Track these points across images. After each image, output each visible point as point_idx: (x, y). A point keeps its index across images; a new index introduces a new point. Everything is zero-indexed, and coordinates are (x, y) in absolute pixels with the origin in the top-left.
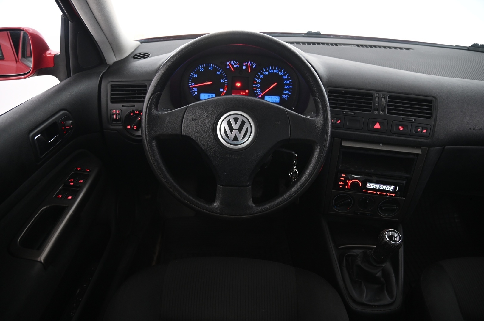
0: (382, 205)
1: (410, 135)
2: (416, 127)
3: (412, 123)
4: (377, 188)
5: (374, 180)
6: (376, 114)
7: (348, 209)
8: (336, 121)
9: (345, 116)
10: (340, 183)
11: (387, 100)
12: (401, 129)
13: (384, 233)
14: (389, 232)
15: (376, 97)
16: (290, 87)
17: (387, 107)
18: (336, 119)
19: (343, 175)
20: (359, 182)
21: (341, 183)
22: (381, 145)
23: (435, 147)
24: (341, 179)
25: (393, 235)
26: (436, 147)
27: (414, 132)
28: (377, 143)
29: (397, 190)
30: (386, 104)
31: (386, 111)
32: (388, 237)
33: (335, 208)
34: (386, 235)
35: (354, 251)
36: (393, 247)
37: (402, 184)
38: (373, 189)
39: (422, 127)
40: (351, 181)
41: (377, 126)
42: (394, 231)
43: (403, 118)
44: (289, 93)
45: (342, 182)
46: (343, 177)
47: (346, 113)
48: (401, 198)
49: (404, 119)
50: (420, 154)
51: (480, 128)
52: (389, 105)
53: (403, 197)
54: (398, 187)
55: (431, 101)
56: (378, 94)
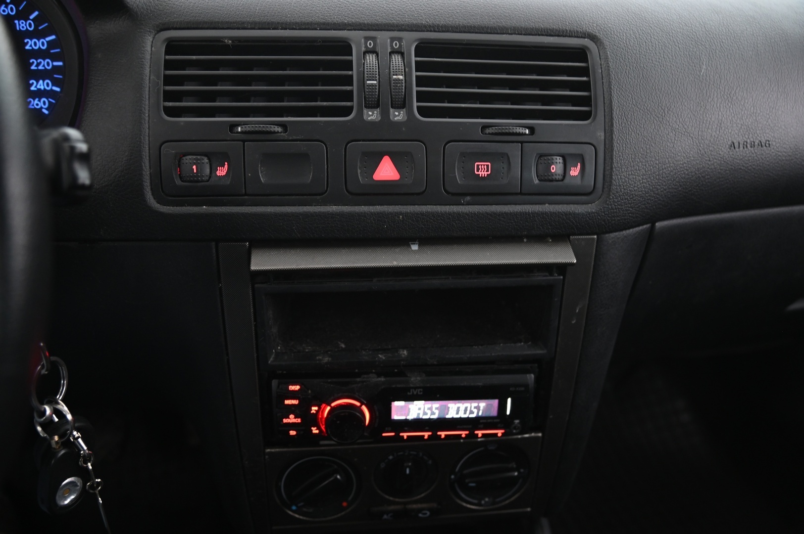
0: (465, 472)
1: (521, 193)
2: (541, 156)
3: (522, 143)
4: (435, 417)
5: (415, 388)
6: (372, 123)
7: (345, 504)
8: (213, 170)
9: (244, 141)
10: (285, 421)
11: (413, 59)
12: (483, 173)
15: (365, 53)
16: (55, 64)
17: (415, 89)
18: (209, 159)
19: (292, 388)
20: (358, 404)
21: (292, 419)
22: (415, 247)
23: (622, 230)
24: (287, 402)
26: (625, 229)
27: (536, 181)
28: (400, 241)
29: (508, 413)
30: (407, 75)
31: (415, 104)
33: (294, 511)
37: (522, 389)
38: (419, 424)
39: (563, 157)
40: (329, 408)
41: (386, 171)
43: (485, 127)
44: (55, 88)
45: (292, 416)
46: (293, 395)
47: (248, 128)
48: (527, 436)
49: (488, 131)
50: (572, 264)
51: (763, 141)
52: (420, 81)
53: (536, 431)
54: (509, 400)
55: (581, 54)
56: (374, 39)
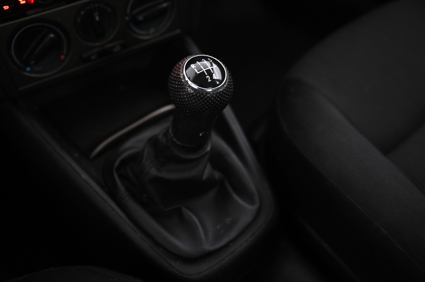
7: (62, 57)
13: (179, 75)
14: (188, 66)
25: (204, 70)
32: (194, 81)
33: (29, 72)
34: (187, 79)
35: (128, 144)
36: (217, 100)
42: (200, 59)
